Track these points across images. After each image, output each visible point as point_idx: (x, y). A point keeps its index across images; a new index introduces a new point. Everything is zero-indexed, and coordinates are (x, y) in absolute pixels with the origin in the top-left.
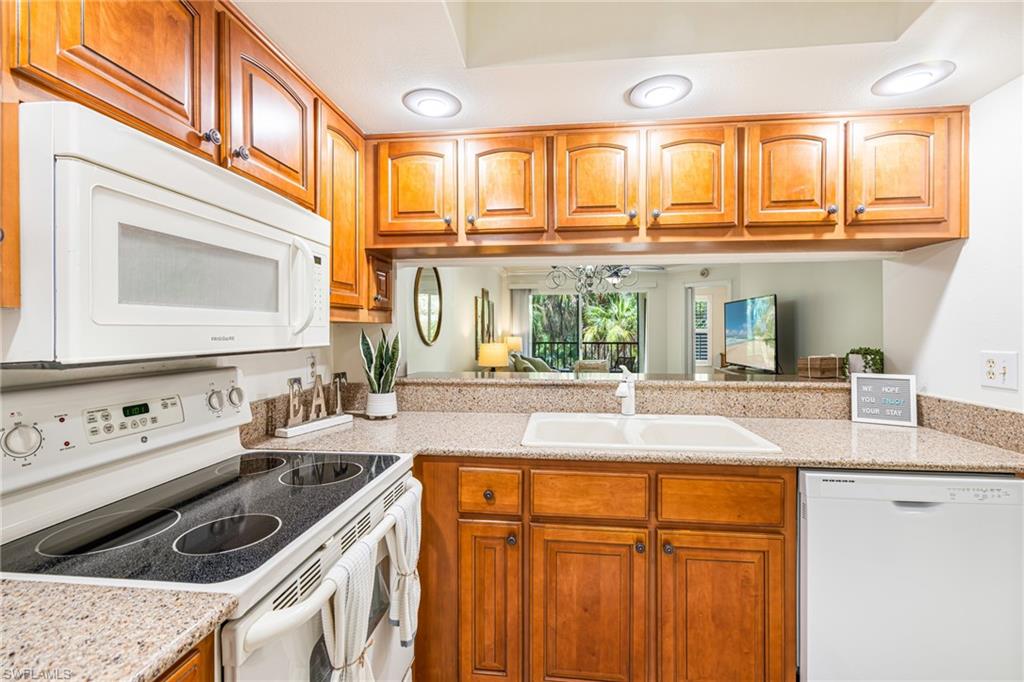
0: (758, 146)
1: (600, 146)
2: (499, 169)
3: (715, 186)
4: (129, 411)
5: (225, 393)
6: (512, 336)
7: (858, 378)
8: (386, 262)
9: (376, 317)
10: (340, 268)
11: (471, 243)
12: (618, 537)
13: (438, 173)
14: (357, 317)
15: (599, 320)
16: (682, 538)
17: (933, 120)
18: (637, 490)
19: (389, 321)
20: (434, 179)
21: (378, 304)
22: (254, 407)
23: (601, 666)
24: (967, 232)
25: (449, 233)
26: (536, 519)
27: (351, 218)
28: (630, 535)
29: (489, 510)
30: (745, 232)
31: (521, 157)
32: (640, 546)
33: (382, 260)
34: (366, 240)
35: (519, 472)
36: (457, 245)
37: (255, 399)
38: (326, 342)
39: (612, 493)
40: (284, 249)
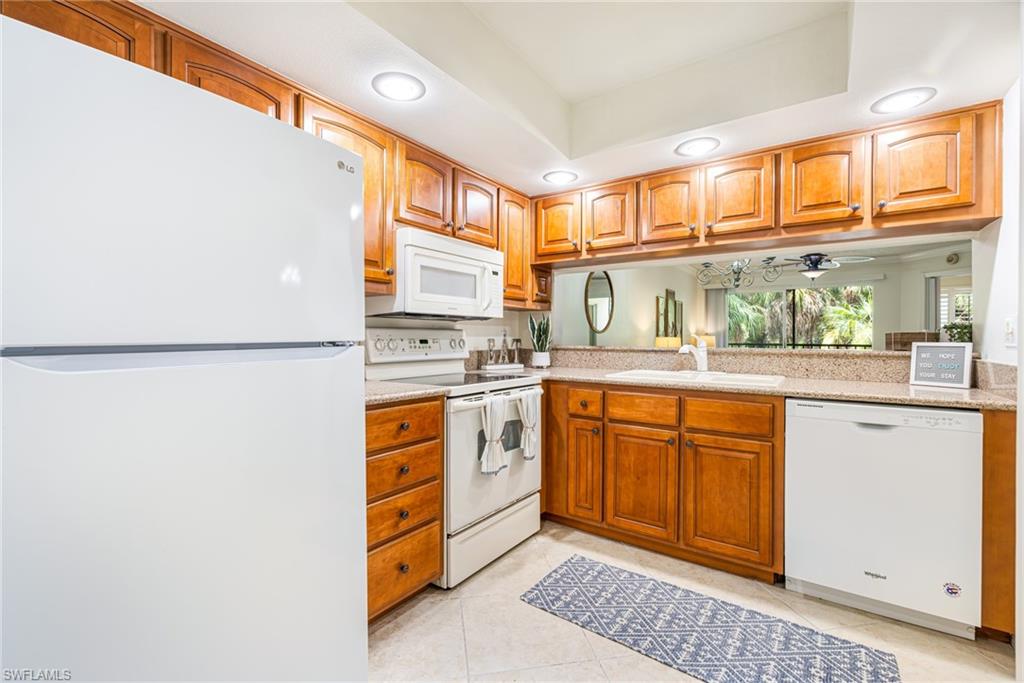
0: (791, 166)
1: (671, 183)
2: (607, 207)
3: (756, 200)
4: (422, 342)
5: (457, 342)
6: (707, 334)
7: (918, 347)
8: (546, 272)
9: (538, 306)
10: (512, 276)
11: (589, 257)
12: (658, 435)
13: (570, 214)
14: (525, 305)
15: (842, 322)
16: (700, 438)
17: (958, 119)
18: (671, 406)
19: (549, 309)
20: (567, 219)
21: (539, 298)
22: (471, 353)
23: (647, 515)
24: (1001, 211)
25: (576, 252)
26: (612, 421)
27: (520, 248)
28: (667, 434)
29: (584, 413)
30: (783, 231)
31: (619, 199)
32: (671, 442)
33: (543, 271)
34: (530, 260)
35: (601, 392)
36: (582, 258)
37: (472, 349)
38: (501, 316)
39: (656, 408)
40: (479, 269)
